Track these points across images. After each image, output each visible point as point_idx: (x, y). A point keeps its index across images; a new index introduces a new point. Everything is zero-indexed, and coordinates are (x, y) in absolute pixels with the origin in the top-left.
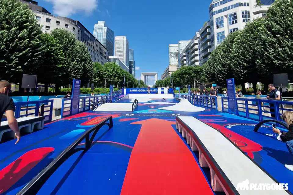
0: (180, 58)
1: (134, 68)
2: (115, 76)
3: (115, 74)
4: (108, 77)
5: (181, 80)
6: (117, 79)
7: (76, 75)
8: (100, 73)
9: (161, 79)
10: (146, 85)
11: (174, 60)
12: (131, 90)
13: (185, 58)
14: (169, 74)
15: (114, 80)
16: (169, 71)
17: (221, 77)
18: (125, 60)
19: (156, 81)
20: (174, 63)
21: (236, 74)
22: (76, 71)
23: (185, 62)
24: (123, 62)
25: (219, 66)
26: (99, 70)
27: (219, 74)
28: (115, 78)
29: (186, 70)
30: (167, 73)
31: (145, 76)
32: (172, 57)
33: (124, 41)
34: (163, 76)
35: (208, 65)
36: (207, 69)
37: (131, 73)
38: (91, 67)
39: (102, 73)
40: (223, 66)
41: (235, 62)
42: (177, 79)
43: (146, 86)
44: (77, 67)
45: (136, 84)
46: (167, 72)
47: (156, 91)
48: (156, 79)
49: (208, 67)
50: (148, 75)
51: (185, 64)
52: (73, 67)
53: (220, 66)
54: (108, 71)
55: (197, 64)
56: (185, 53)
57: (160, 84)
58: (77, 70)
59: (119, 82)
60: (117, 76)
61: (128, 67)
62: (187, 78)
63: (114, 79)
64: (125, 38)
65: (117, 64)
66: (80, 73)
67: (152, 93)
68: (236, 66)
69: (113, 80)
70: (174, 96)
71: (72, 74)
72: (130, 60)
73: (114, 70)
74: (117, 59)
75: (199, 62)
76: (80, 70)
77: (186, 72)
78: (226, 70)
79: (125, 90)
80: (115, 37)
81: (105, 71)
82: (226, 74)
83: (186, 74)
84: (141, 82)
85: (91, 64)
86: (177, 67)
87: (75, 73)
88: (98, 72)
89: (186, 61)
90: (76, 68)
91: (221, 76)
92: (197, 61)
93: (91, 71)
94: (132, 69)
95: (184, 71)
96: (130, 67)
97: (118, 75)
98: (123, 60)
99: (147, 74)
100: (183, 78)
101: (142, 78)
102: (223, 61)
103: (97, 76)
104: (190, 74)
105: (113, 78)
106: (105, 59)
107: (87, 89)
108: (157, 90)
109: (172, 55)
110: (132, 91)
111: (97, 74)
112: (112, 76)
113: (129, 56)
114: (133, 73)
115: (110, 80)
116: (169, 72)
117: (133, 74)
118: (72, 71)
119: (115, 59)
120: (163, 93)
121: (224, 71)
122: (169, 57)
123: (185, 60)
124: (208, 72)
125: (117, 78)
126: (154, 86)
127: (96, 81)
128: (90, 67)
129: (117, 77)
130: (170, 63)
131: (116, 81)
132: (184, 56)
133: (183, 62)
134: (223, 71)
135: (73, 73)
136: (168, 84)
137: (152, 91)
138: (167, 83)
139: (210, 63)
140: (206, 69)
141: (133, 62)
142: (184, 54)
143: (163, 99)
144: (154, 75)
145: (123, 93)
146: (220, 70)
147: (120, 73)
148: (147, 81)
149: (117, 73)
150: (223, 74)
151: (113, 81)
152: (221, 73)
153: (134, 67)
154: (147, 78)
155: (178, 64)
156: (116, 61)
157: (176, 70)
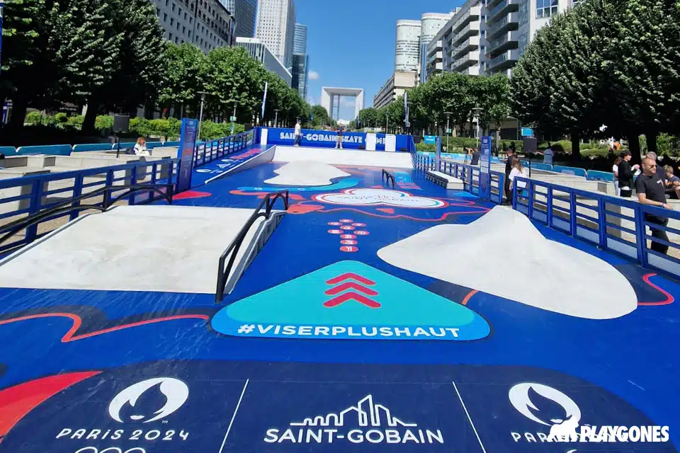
0: (428, 53)
1: (304, 75)
2: (241, 90)
3: (242, 81)
4: (220, 91)
5: (433, 112)
6: (245, 98)
7: (89, 72)
8: (193, 76)
9: (373, 107)
10: (334, 118)
11: (407, 60)
12: (282, 134)
13: (439, 55)
14: (395, 94)
15: (236, 99)
16: (395, 87)
17: (569, 110)
18: (282, 52)
19: (360, 112)
20: (408, 68)
21: (634, 104)
22: (86, 60)
23: (439, 66)
24: (278, 56)
25: (567, 76)
26: (192, 68)
27: (563, 102)
28: (239, 95)
29: (449, 84)
30: (389, 92)
31: (332, 95)
32: (404, 53)
34: (378, 100)
35: (525, 72)
36: (522, 84)
37: (298, 85)
38: (156, 52)
39: (202, 76)
40: (581, 75)
41: (638, 63)
42: (422, 109)
43: (333, 122)
44: (93, 47)
45: (305, 116)
46: (390, 89)
47: (360, 141)
48: (359, 105)
49: (524, 78)
50: (339, 95)
51: (439, 71)
52: (78, 44)
53: (569, 77)
54: (221, 71)
55: (474, 71)
56: (441, 41)
57: (367, 120)
58: (91, 56)
59: (251, 105)
60: (247, 88)
61: (288, 71)
62: (449, 110)
63: (237, 97)
65: (260, 59)
66: (107, 67)
67: (346, 146)
68: (639, 78)
69: (234, 100)
70: (415, 160)
71: (70, 69)
72: (297, 52)
73: (237, 69)
74: (260, 46)
75: (479, 67)
76: (106, 59)
77: (449, 90)
78: (590, 90)
79: (264, 132)
81: (212, 71)
82: (587, 102)
83: (448, 95)
84: (320, 112)
85: (157, 43)
86: (416, 77)
87: (82, 67)
88: (189, 72)
89: (441, 64)
90: (88, 49)
91: (572, 108)
92: (472, 63)
93: (156, 68)
94: (301, 76)
95: (443, 87)
96: (296, 70)
97: (249, 86)
98: (278, 50)
99: (339, 92)
100: (439, 107)
101: (325, 102)
102: (581, 60)
103: (184, 84)
104: (459, 98)
105: (235, 94)
106: (224, 42)
107: (151, 122)
108: (363, 140)
109: (403, 46)
110: (287, 137)
111: (186, 78)
112: (232, 89)
113: (293, 42)
114: (301, 86)
115: (225, 99)
116: (395, 91)
117: (303, 88)
118: (73, 60)
119: (255, 46)
120: (380, 147)
121: (585, 91)
122: (396, 52)
123: (440, 60)
124: (523, 92)
125: (245, 94)
126: (353, 122)
127: (181, 98)
128: (154, 51)
129: (246, 90)
130: (398, 68)
131: (244, 104)
132: (439, 49)
133: (434, 63)
134: (579, 93)
135: (74, 64)
136: (393, 121)
137: (347, 141)
138: (389, 118)
139: (531, 66)
140: (517, 83)
141: (303, 57)
142: (440, 44)
143: (384, 172)
144: (355, 95)
145: (258, 141)
146: (567, 90)
147: (257, 79)
148: (335, 110)
149: (248, 80)
150: (580, 103)
151: (233, 102)
152: (572, 96)
153: (304, 70)
154: (336, 101)
155: (419, 69)
156: (258, 50)
157: (413, 85)
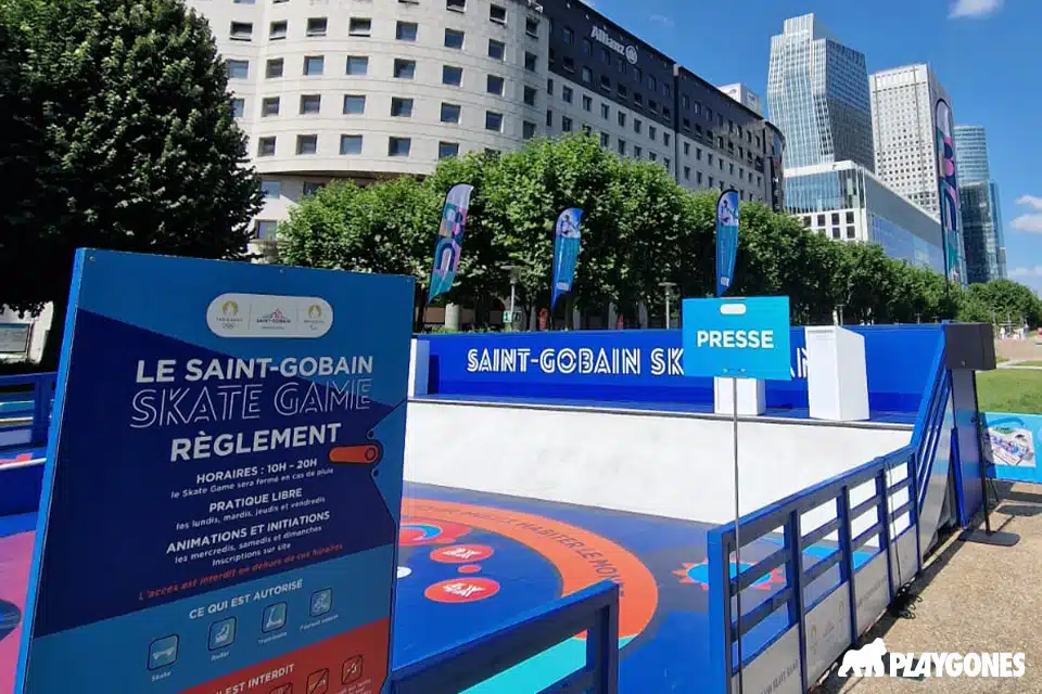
24: (926, 194)
33: (921, 86)
37: (982, 248)
64: (921, 72)
72: (969, 181)
80: (871, 78)
94: (986, 227)
98: (925, 185)
119: (844, 175)
156: (850, 182)
